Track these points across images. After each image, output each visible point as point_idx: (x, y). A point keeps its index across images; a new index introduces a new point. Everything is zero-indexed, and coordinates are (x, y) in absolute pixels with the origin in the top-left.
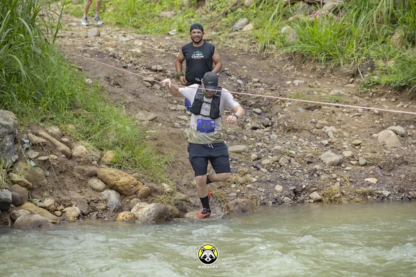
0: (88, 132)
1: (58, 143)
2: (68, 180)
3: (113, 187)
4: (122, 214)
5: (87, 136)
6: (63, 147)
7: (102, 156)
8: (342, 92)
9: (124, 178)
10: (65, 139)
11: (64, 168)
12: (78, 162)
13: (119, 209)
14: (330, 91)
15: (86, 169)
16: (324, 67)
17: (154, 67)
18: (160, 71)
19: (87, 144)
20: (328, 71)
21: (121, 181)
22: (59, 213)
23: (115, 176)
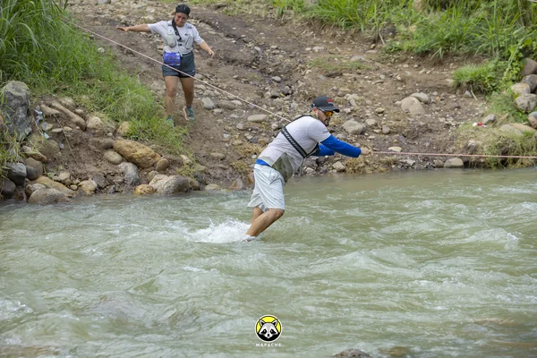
0: (102, 103)
1: (72, 114)
2: (83, 153)
3: (130, 160)
4: (140, 187)
5: (102, 107)
6: (77, 118)
7: (117, 127)
8: (363, 59)
9: (141, 150)
10: (79, 111)
11: (79, 141)
12: (94, 134)
13: (137, 183)
14: (351, 57)
15: (101, 141)
16: (344, 33)
19: (102, 115)
20: (349, 37)
21: (138, 153)
22: (75, 187)
23: (131, 147)
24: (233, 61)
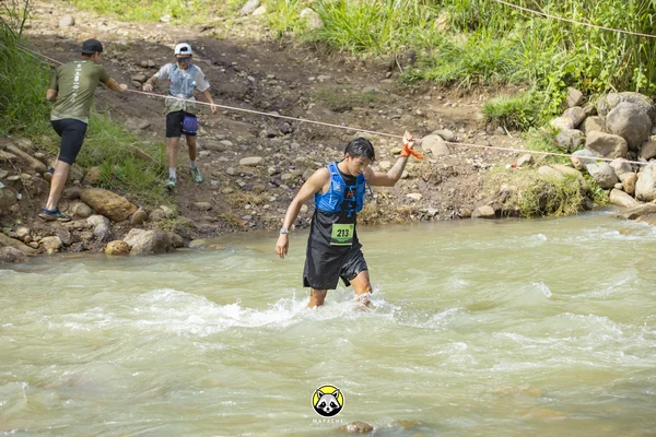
1: (30, 158)
3: (100, 212)
4: (112, 243)
6: (37, 163)
7: (85, 173)
8: (377, 90)
9: (112, 200)
10: (39, 154)
11: (40, 190)
13: (109, 238)
14: (362, 88)
16: (354, 58)
17: (144, 63)
18: (152, 67)
20: (360, 64)
21: (110, 204)
22: (35, 244)
23: (102, 197)
24: (222, 94)
